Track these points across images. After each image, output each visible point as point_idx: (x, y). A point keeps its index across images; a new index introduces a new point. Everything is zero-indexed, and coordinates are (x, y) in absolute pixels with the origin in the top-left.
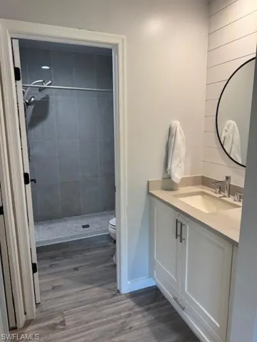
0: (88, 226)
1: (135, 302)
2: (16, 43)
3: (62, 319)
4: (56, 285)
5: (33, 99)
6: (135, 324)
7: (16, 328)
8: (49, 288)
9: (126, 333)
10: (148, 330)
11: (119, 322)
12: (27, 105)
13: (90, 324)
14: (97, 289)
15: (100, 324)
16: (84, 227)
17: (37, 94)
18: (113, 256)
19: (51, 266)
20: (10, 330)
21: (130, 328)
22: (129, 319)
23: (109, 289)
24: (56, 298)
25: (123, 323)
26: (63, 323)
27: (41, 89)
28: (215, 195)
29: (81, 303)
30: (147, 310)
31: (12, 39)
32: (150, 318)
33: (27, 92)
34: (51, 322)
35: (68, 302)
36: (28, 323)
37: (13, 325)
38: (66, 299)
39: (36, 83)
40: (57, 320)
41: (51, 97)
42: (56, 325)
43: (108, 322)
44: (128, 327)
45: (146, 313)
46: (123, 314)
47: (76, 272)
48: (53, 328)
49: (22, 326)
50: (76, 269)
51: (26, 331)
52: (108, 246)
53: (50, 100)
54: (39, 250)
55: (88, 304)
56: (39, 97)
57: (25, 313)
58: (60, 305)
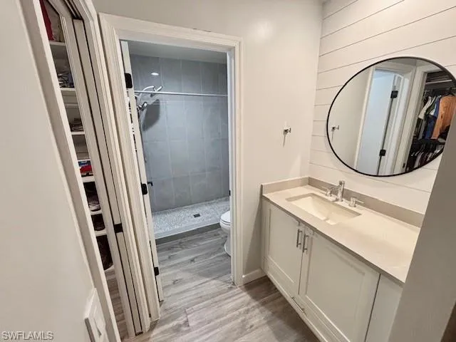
0: (198, 215)
1: (251, 295)
2: (125, 45)
3: (185, 319)
4: (177, 279)
5: (145, 105)
6: (255, 321)
7: (142, 333)
8: (170, 282)
9: (248, 333)
10: (267, 328)
11: (239, 320)
12: (140, 109)
13: (212, 324)
14: (214, 282)
15: (222, 324)
16: (195, 216)
17: (148, 99)
18: (223, 244)
19: (169, 257)
20: (136, 335)
21: (251, 327)
22: (248, 316)
23: (225, 282)
24: (178, 294)
25: (243, 321)
26: (186, 323)
27: (152, 95)
28: (326, 197)
29: (202, 299)
30: (264, 304)
31: (120, 40)
32: (268, 313)
33: (139, 97)
34: (175, 323)
35: (188, 299)
36: (153, 326)
37: (139, 330)
38: (187, 294)
39: (148, 89)
40: (181, 320)
41: (161, 101)
42: (180, 326)
43: (229, 320)
44: (249, 326)
45: (262, 308)
46: (241, 310)
47: (193, 263)
48: (177, 329)
49: (147, 330)
50: (192, 260)
51: (152, 335)
52: (219, 235)
53: (161, 104)
54: (158, 242)
55: (208, 299)
56: (151, 102)
57: (150, 316)
58: (182, 301)
